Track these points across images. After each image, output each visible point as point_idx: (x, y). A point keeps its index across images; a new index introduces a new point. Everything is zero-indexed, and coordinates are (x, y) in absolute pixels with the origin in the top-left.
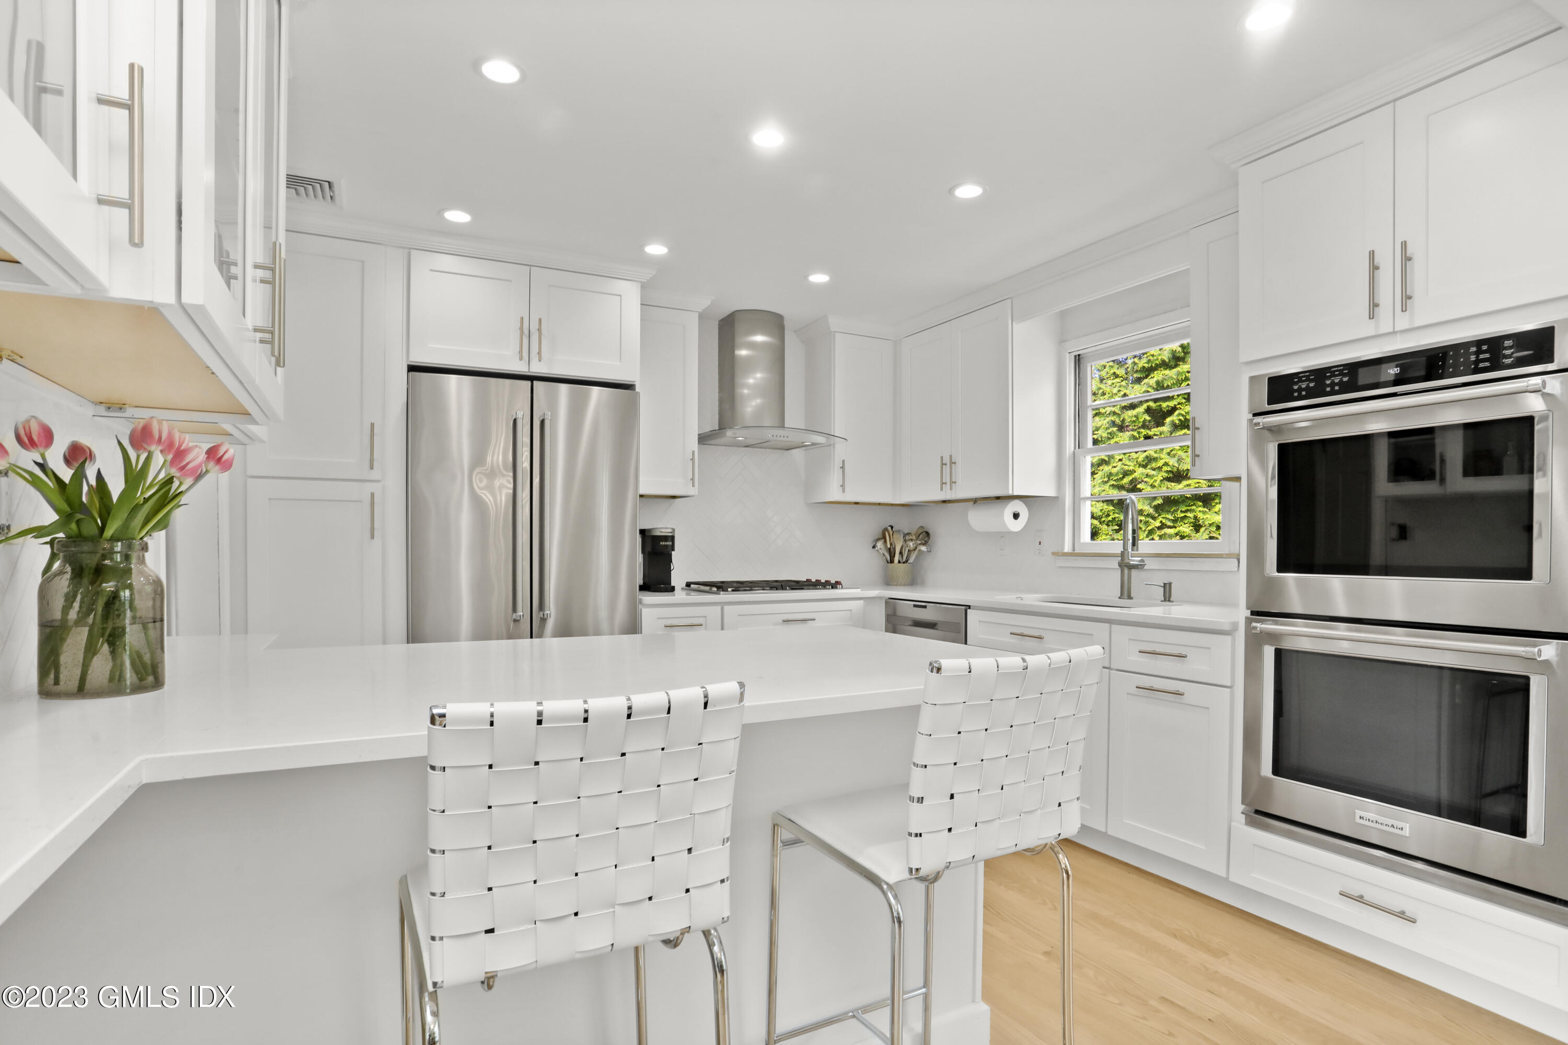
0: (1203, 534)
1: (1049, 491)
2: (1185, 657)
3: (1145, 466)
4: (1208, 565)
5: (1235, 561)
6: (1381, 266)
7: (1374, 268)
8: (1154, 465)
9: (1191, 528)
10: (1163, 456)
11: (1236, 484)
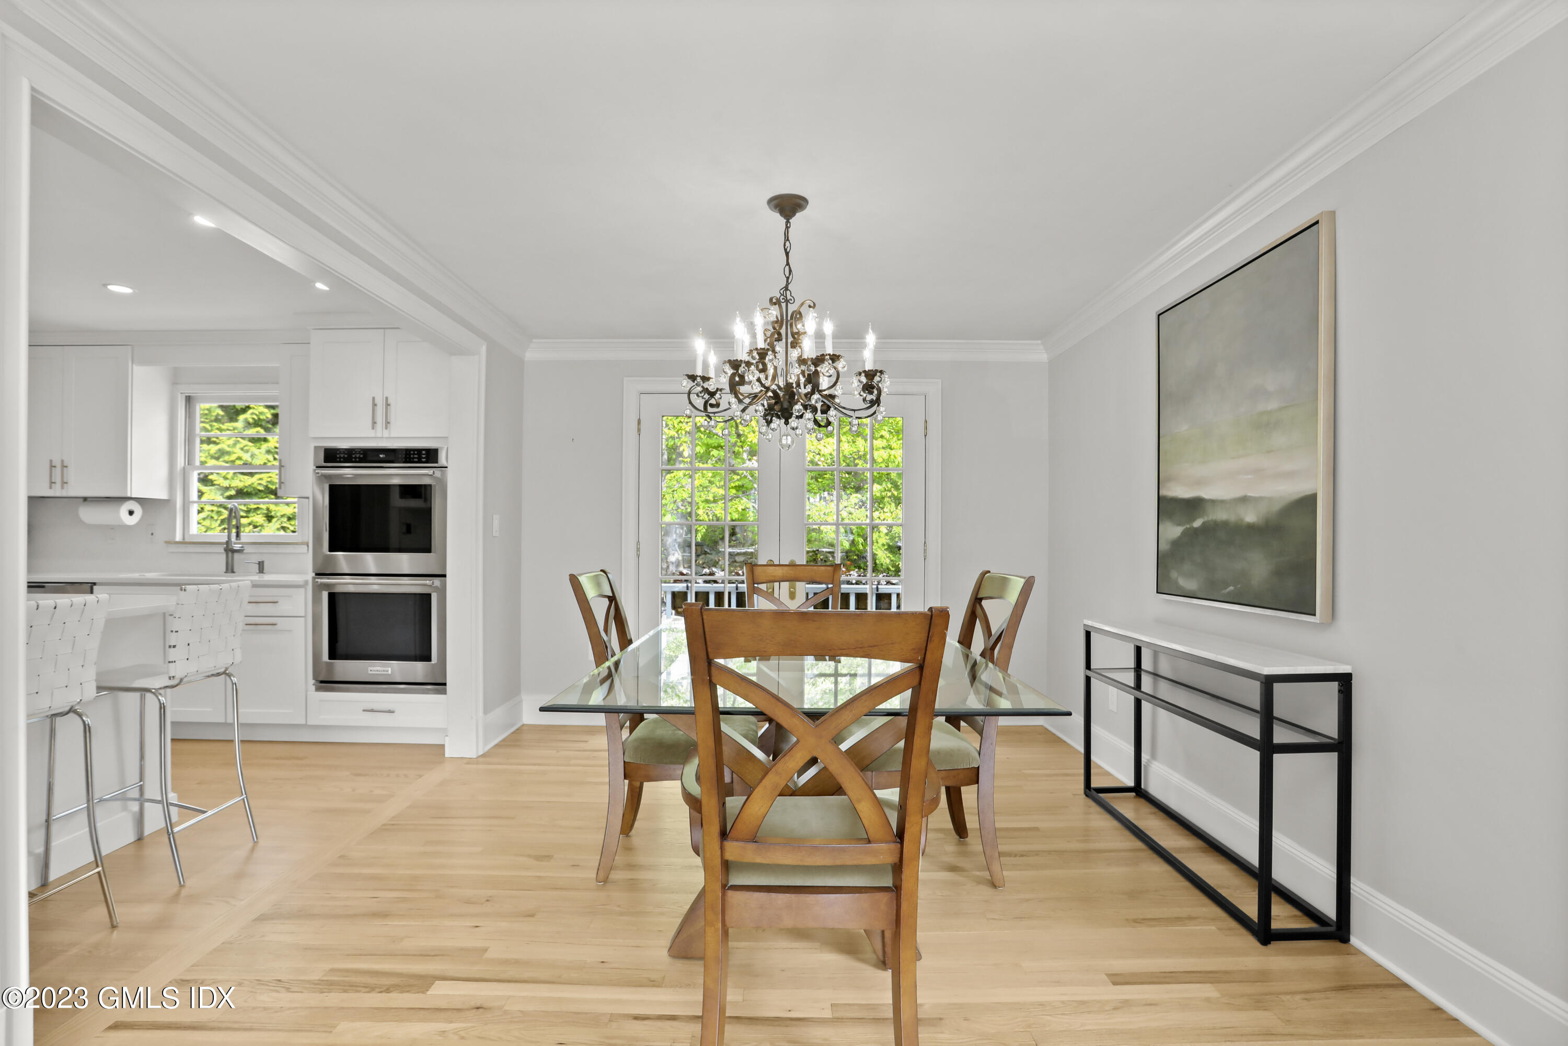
0: (275, 524)
1: (162, 495)
2: (277, 602)
3: (217, 459)
4: (290, 549)
5: (306, 546)
6: (378, 404)
7: (374, 405)
8: (226, 458)
9: (265, 518)
10: (235, 450)
11: (307, 500)
